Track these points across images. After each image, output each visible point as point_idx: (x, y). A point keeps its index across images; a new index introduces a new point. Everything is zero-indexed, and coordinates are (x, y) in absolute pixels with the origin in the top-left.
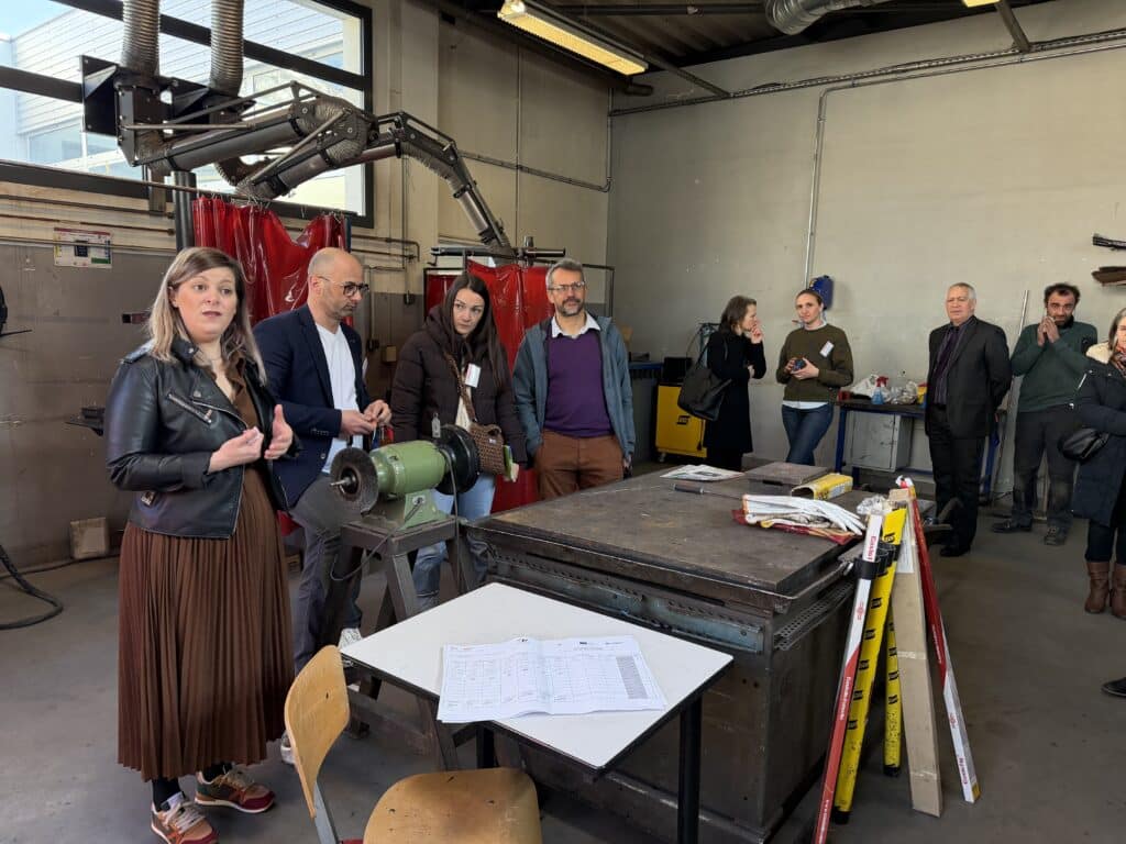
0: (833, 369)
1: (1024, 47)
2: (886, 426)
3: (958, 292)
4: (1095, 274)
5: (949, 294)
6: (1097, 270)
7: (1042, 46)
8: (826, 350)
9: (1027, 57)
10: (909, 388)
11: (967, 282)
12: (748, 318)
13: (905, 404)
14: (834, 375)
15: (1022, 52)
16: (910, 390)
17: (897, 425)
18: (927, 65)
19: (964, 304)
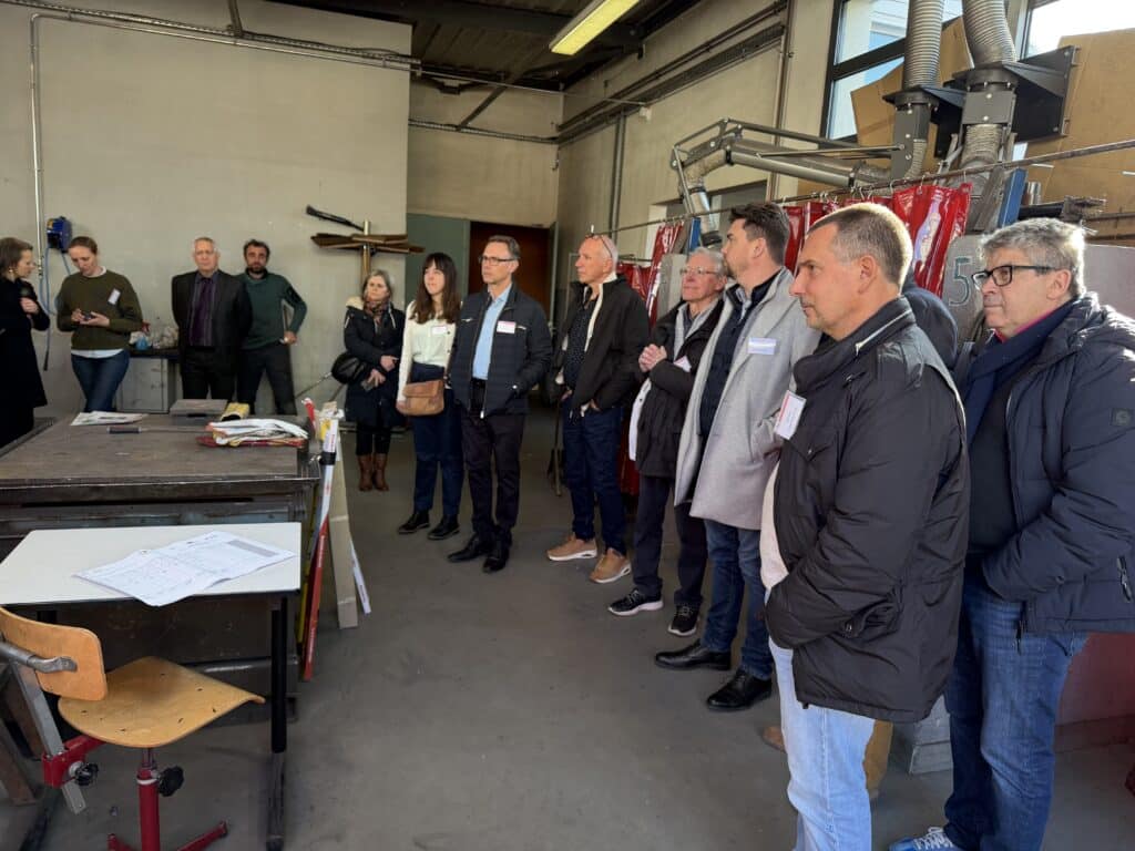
0: (122, 316)
1: (239, 33)
2: (154, 370)
3: (204, 246)
4: (313, 238)
5: (196, 247)
6: (315, 235)
7: (253, 36)
8: (114, 298)
9: (240, 43)
10: (167, 333)
11: (209, 236)
12: (22, 264)
13: (169, 348)
14: (123, 323)
15: (236, 36)
16: (169, 334)
17: (166, 368)
18: (150, 21)
19: (211, 257)
